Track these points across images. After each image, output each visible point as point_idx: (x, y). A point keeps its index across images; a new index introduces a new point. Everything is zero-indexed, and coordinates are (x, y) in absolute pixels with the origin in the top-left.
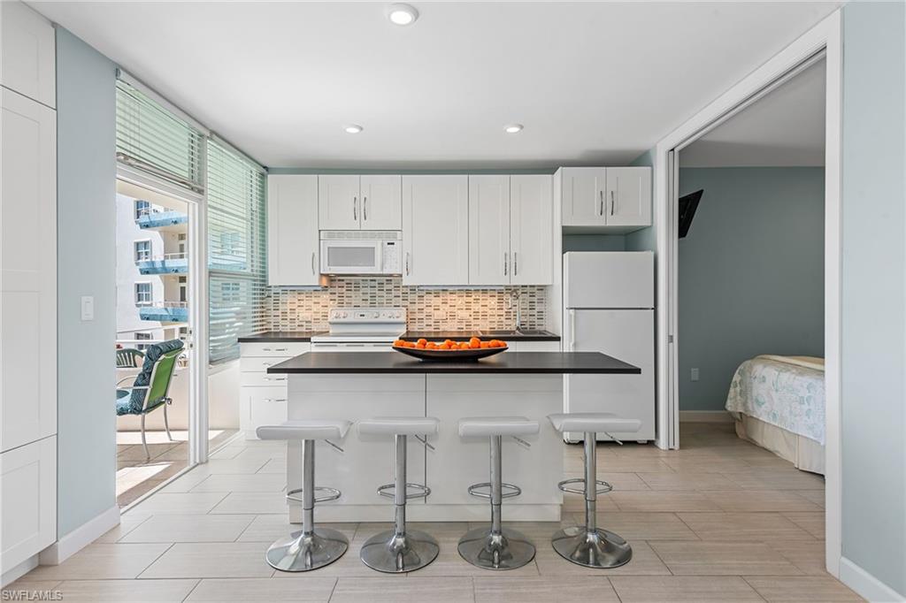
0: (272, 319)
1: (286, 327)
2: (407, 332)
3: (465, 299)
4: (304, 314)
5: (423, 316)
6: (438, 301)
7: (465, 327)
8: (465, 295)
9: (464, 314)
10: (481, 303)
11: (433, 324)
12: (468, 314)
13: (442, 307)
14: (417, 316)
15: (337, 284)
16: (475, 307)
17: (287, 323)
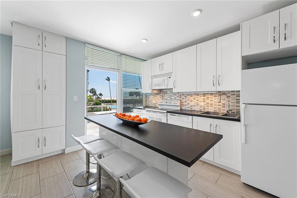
0: (148, 103)
1: (150, 105)
2: (181, 110)
3: (203, 97)
4: (154, 102)
5: (186, 104)
6: (192, 98)
7: (202, 109)
8: (203, 96)
9: (202, 104)
10: (210, 99)
11: (190, 107)
12: (204, 104)
13: (193, 100)
14: (184, 104)
15: (162, 92)
16: (207, 101)
17: (150, 104)
